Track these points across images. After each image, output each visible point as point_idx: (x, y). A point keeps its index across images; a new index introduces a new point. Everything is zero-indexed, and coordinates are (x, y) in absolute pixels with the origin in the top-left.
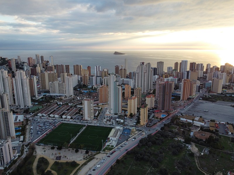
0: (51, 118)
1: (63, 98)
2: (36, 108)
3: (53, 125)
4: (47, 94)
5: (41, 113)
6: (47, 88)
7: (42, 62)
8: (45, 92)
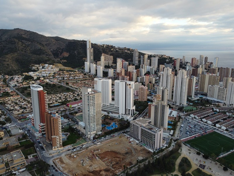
0: (203, 123)
1: (221, 105)
2: (190, 108)
3: (203, 130)
4: (204, 97)
5: (194, 115)
6: (205, 91)
7: (205, 64)
8: (202, 94)
